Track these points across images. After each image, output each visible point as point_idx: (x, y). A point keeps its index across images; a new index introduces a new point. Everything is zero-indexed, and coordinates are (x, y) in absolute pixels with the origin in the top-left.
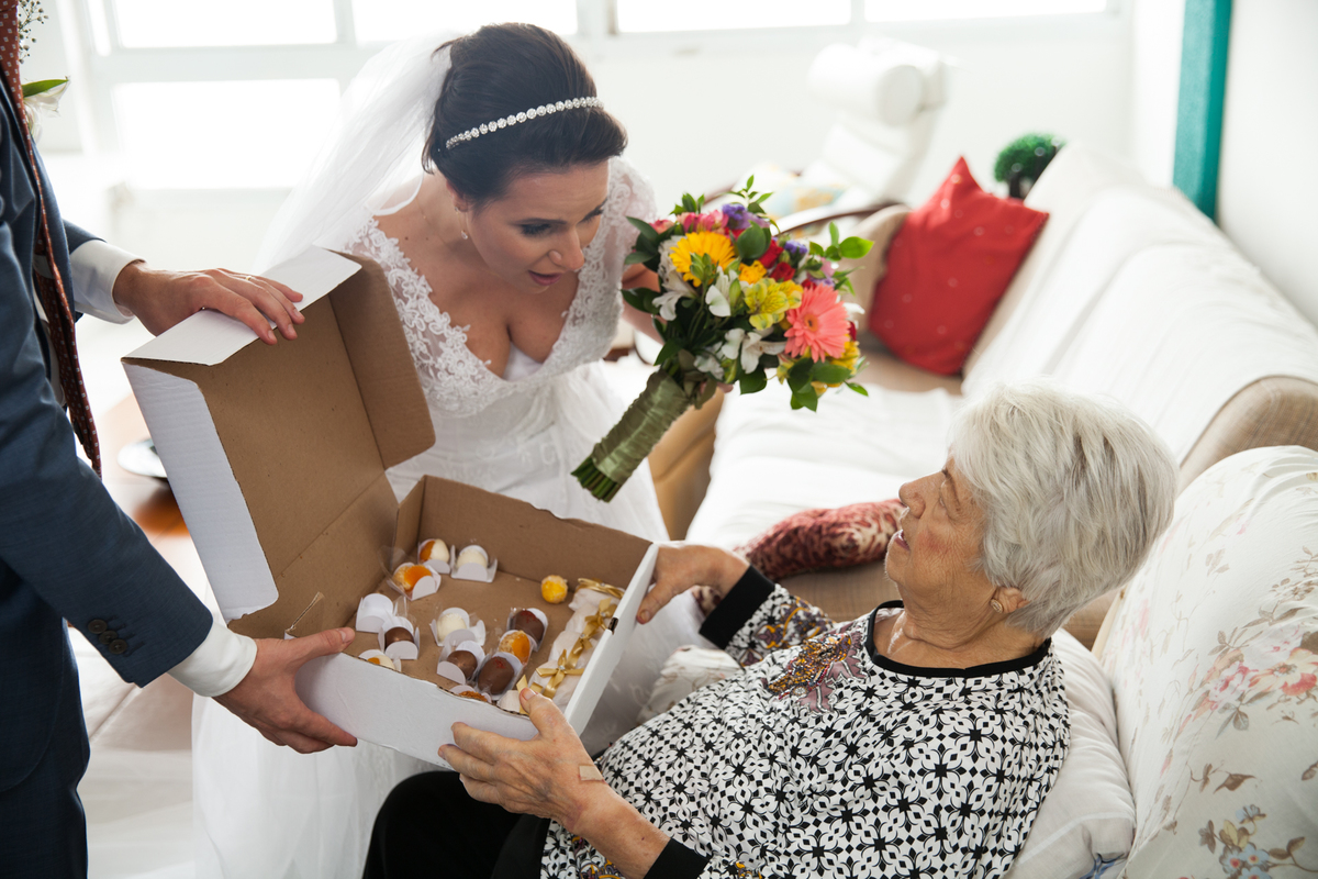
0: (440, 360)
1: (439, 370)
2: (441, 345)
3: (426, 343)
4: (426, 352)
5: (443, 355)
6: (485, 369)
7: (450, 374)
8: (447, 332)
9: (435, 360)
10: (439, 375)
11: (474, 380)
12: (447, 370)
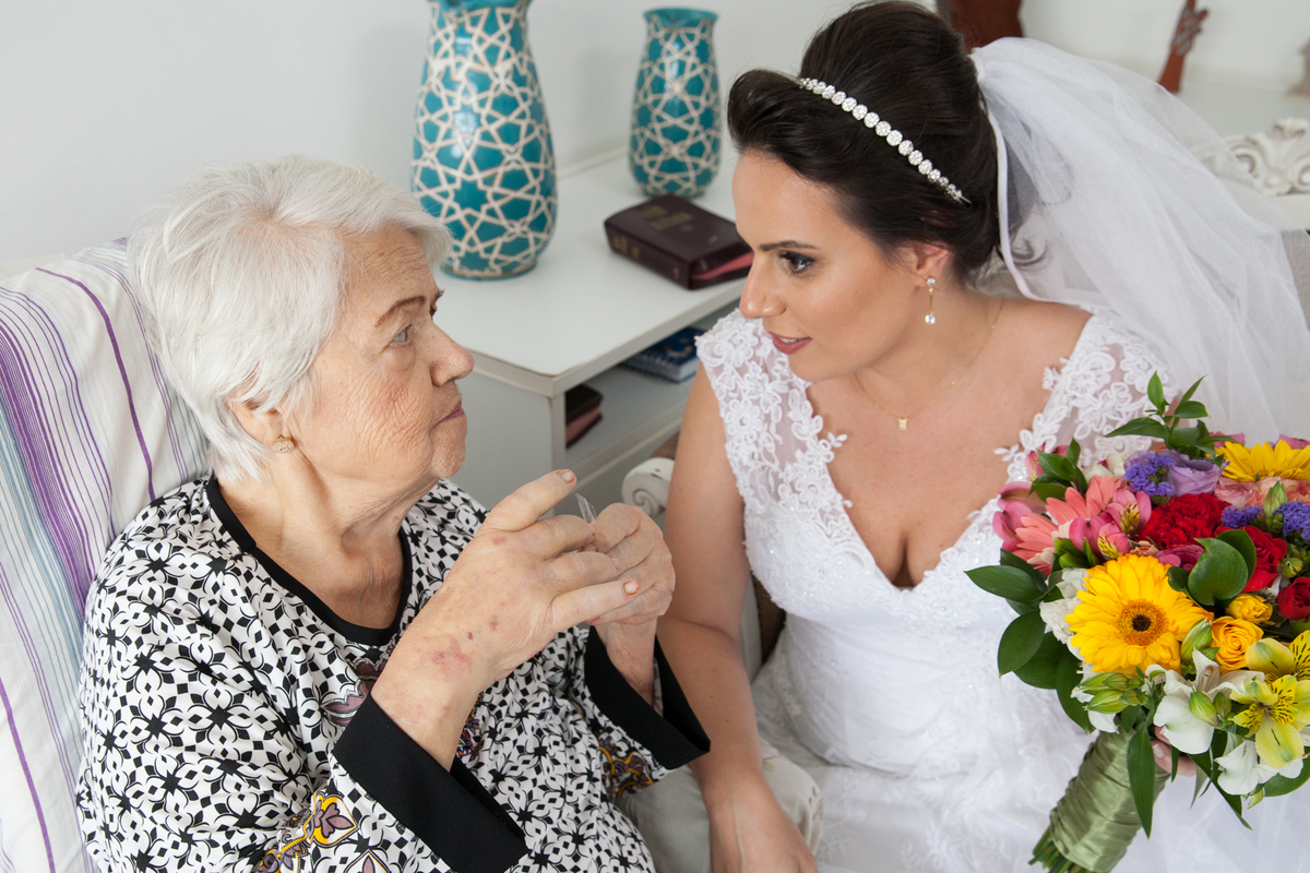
0: (789, 467)
1: (781, 481)
2: (799, 454)
3: (776, 441)
4: (772, 451)
5: (796, 465)
6: (841, 509)
7: (794, 491)
8: (810, 441)
9: (782, 467)
10: (780, 487)
11: (822, 516)
12: (792, 485)
